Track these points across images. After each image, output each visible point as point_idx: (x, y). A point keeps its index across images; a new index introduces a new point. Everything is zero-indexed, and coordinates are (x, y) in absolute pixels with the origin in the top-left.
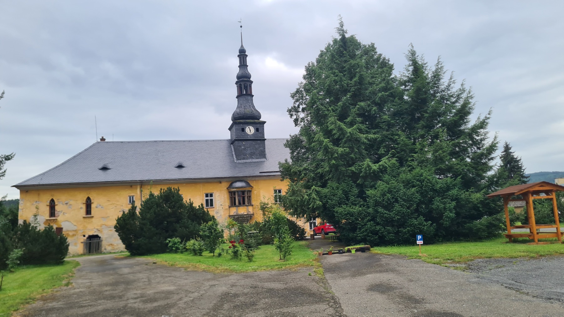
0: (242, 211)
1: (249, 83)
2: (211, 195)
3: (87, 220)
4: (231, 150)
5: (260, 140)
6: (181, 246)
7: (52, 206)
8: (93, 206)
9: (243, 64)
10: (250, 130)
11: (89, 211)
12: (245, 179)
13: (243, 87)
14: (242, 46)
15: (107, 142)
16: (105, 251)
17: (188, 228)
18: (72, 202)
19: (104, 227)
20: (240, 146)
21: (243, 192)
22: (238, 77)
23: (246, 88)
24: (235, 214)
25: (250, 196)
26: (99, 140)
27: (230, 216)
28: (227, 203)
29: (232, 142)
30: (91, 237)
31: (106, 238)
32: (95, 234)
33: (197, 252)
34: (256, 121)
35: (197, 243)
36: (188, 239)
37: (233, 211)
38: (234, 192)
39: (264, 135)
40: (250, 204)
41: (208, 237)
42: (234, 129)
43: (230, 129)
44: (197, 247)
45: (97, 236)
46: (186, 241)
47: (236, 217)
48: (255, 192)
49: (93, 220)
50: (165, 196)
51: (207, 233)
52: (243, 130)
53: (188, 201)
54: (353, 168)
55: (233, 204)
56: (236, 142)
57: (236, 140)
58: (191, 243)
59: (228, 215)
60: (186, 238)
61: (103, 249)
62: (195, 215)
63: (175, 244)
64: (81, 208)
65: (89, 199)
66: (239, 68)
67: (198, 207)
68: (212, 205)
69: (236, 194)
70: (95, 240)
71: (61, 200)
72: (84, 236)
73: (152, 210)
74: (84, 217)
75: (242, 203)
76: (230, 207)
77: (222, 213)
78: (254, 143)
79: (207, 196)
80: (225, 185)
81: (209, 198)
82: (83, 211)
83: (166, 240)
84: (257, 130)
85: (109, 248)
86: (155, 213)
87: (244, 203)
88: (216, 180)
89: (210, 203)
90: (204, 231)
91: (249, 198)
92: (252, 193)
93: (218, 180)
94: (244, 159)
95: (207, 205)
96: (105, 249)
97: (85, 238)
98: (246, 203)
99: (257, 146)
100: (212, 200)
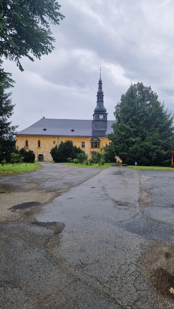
0: (96, 150)
1: (102, 96)
2: (84, 143)
3: (39, 149)
4: (93, 125)
5: (105, 121)
6: (72, 161)
7: (27, 142)
8: (41, 144)
9: (100, 88)
10: (101, 117)
11: (39, 146)
12: (98, 137)
13: (99, 97)
14: (100, 79)
15: (46, 119)
16: (45, 161)
17: (74, 155)
18: (33, 142)
19: (44, 152)
20: (97, 123)
21: (97, 143)
22: (98, 93)
23: (101, 98)
24: (93, 151)
25: (99, 144)
26: (43, 118)
27: (91, 152)
28: (90, 146)
29: (93, 121)
30: (40, 155)
31: (45, 156)
32: (41, 154)
33: (77, 163)
34: (104, 113)
35: (76, 160)
36: (74, 159)
37: (92, 150)
38: (93, 142)
39: (107, 119)
40: (99, 147)
41: (80, 158)
42: (95, 115)
43: (93, 116)
44: (76, 161)
45: (42, 155)
46: (73, 159)
47: (93, 152)
48: (101, 143)
49: (41, 149)
50: (67, 143)
51: (79, 157)
52: (98, 117)
53: (75, 145)
54: (127, 140)
55: (92, 147)
56: (95, 122)
57: (95, 121)
58: (74, 160)
59: (90, 151)
60: (73, 158)
61: (44, 160)
62: (77, 150)
63: (70, 160)
64: (37, 144)
65: (39, 141)
66: (98, 89)
67: (78, 148)
68: (84, 147)
69: (94, 143)
70: (41, 156)
71: (30, 140)
72: (38, 154)
73: (63, 148)
74: (38, 148)
75: (96, 147)
76: (91, 148)
77: (88, 150)
78: (102, 122)
79: (82, 143)
80: (90, 139)
81: (83, 144)
82: (37, 145)
83: (67, 158)
84: (104, 117)
85: (46, 160)
86: (63, 149)
87: (97, 147)
88: (86, 137)
89: (83, 146)
90: (79, 156)
91: (99, 145)
92: (100, 143)
93: (87, 137)
94: (98, 129)
95: (82, 147)
96: (45, 160)
97: (38, 155)
98: (98, 147)
99: (103, 124)
100: (84, 145)
